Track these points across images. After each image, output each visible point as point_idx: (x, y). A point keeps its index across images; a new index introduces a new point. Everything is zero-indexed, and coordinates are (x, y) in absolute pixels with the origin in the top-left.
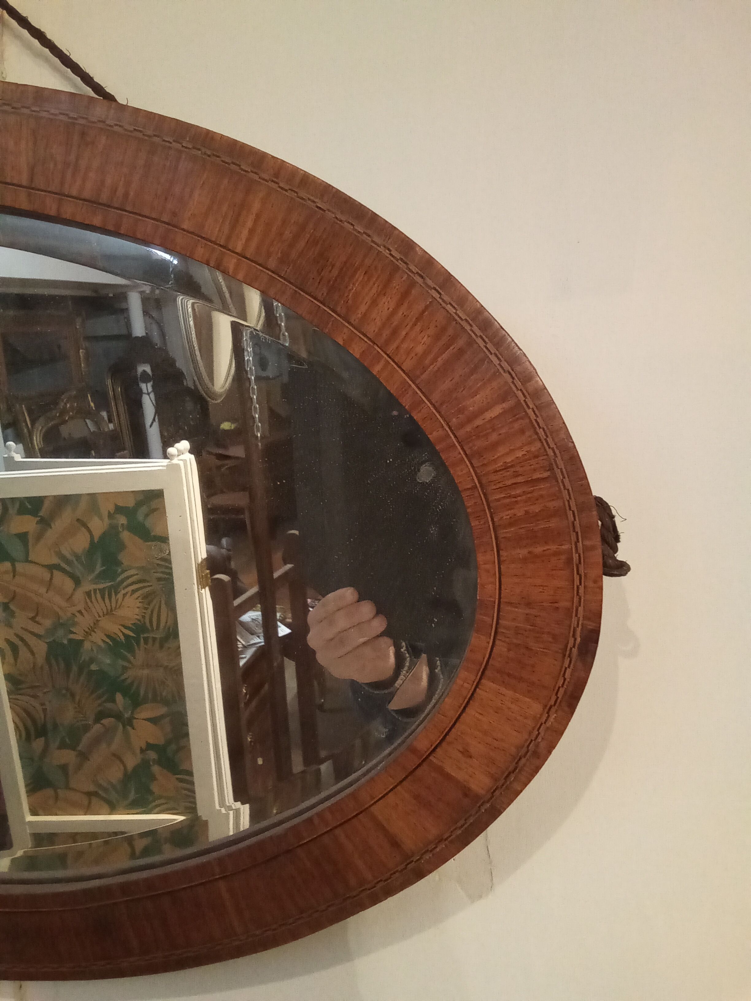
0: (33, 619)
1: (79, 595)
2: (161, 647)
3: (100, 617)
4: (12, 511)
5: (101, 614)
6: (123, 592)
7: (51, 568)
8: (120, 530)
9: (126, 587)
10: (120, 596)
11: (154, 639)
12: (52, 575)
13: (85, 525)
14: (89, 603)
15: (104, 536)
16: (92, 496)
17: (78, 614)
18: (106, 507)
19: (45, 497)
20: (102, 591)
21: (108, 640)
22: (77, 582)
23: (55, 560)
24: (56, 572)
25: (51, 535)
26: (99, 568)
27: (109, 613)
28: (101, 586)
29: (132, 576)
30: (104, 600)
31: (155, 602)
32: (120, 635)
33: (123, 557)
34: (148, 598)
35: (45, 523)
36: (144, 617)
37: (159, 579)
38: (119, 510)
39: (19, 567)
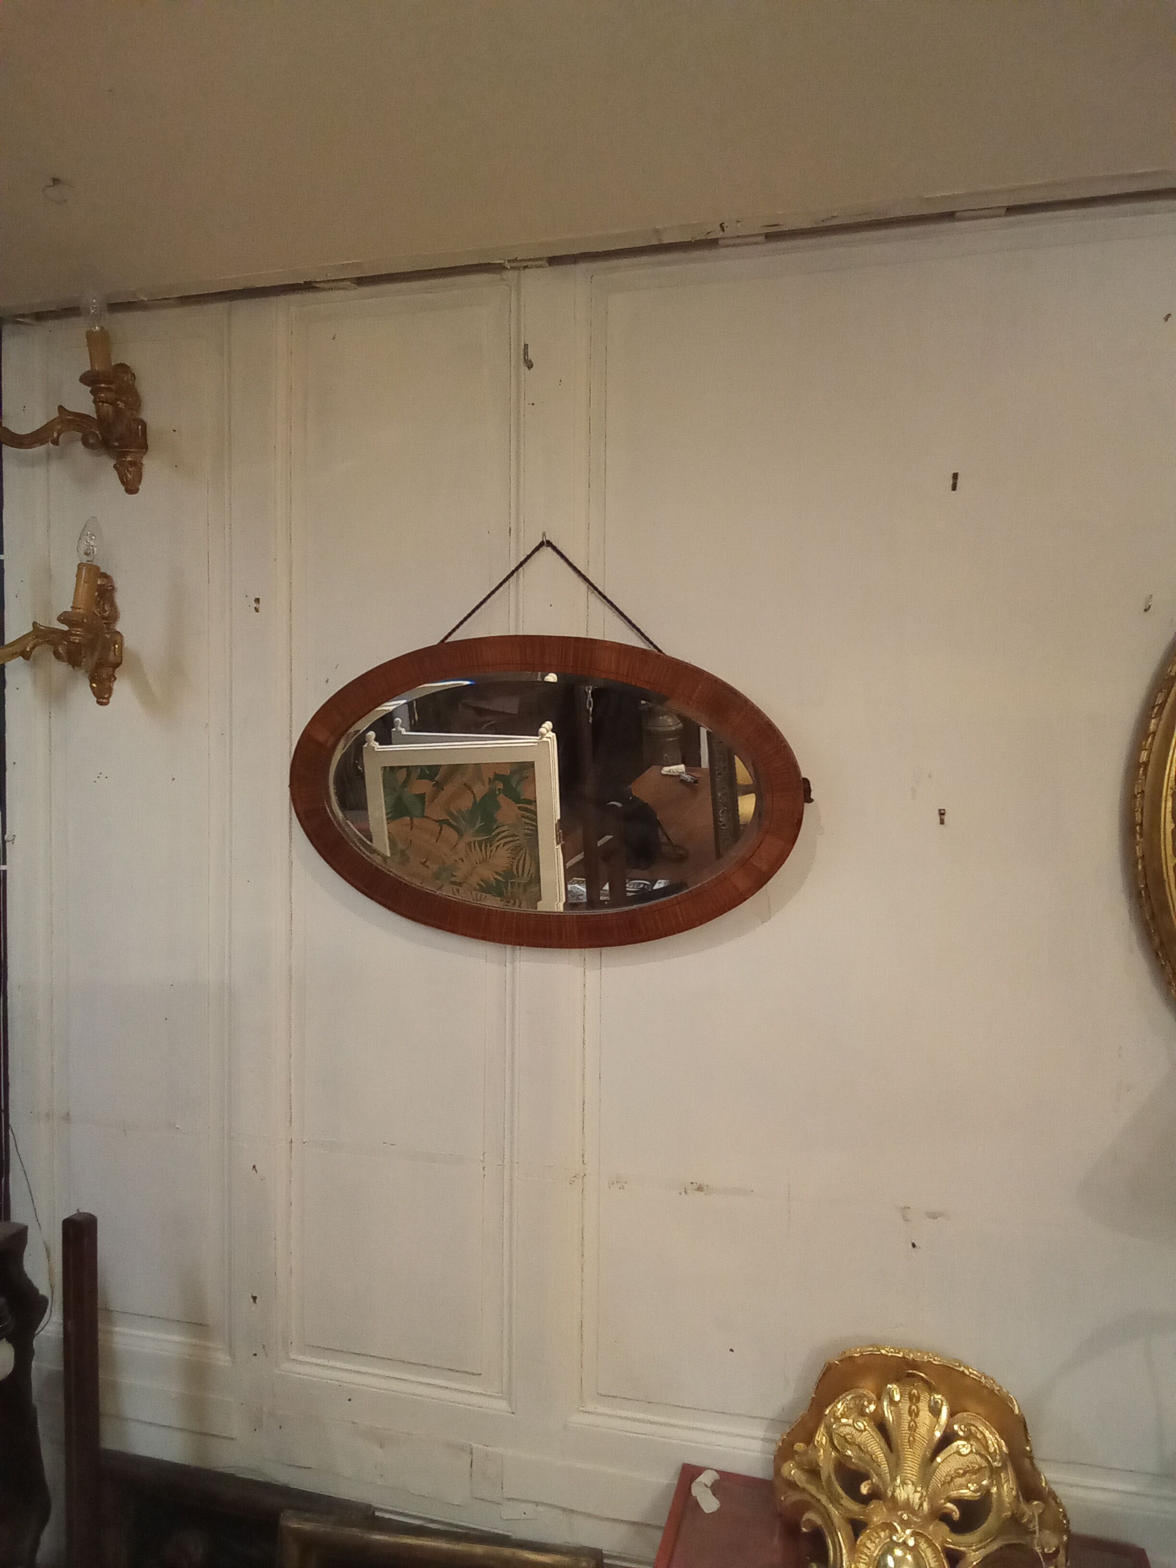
0: (424, 864)
1: (462, 846)
2: (525, 890)
3: (477, 864)
4: (414, 776)
5: (478, 862)
6: (497, 844)
7: (441, 822)
8: (497, 793)
9: (500, 839)
10: (494, 848)
11: (519, 884)
12: (441, 829)
13: (469, 788)
14: (470, 853)
15: (483, 798)
16: (477, 765)
17: (460, 861)
18: (488, 775)
19: (440, 766)
20: (480, 843)
21: (482, 883)
22: (461, 834)
23: (445, 817)
24: (444, 826)
25: (443, 796)
26: (479, 824)
27: (484, 861)
28: (480, 839)
29: (504, 831)
30: (481, 850)
31: (520, 854)
32: (493, 880)
33: (499, 816)
34: (517, 850)
35: (439, 787)
36: (512, 866)
37: (526, 835)
38: (498, 777)
39: (416, 821)
